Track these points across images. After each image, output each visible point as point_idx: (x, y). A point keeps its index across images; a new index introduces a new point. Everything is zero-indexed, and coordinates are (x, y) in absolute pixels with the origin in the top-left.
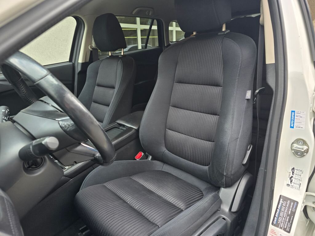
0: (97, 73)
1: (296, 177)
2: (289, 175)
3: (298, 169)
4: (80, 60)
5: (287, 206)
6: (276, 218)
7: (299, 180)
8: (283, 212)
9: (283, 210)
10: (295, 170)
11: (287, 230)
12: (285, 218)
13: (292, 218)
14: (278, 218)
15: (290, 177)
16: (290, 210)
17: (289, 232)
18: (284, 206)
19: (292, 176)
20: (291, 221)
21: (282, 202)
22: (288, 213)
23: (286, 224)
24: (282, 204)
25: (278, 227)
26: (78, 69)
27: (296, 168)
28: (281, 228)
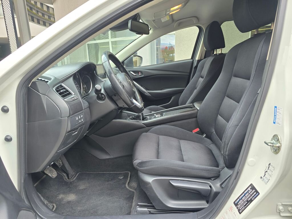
0: (203, 68)
1: (269, 173)
2: (266, 169)
3: (273, 165)
4: (197, 58)
5: (251, 194)
6: (238, 200)
7: (270, 175)
8: (246, 197)
9: (246, 195)
10: (271, 166)
11: (240, 211)
12: (244, 202)
13: (248, 204)
14: (240, 200)
15: (266, 171)
16: (251, 197)
17: (240, 213)
18: (249, 193)
19: (267, 170)
20: (246, 206)
21: (250, 189)
22: (248, 199)
23: (242, 206)
24: (249, 191)
25: (236, 206)
26: (195, 64)
27: (271, 164)
28: (237, 208)
